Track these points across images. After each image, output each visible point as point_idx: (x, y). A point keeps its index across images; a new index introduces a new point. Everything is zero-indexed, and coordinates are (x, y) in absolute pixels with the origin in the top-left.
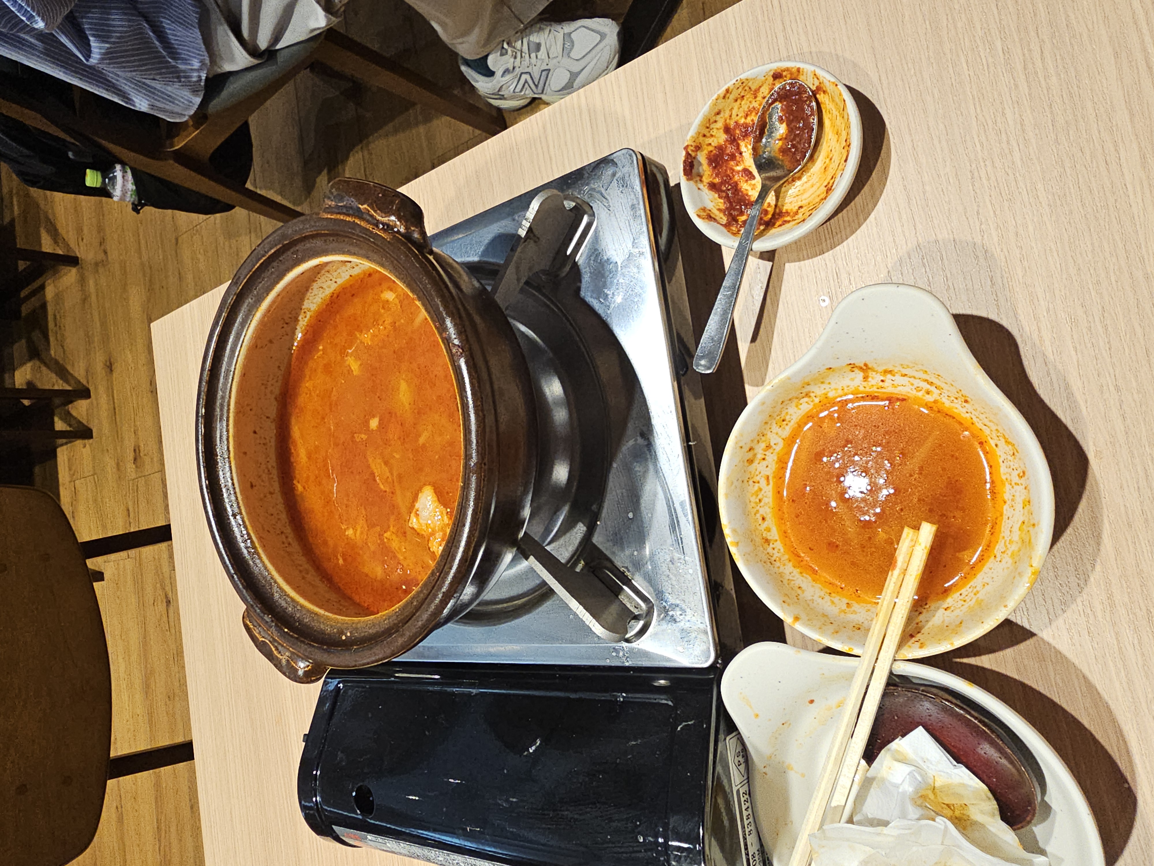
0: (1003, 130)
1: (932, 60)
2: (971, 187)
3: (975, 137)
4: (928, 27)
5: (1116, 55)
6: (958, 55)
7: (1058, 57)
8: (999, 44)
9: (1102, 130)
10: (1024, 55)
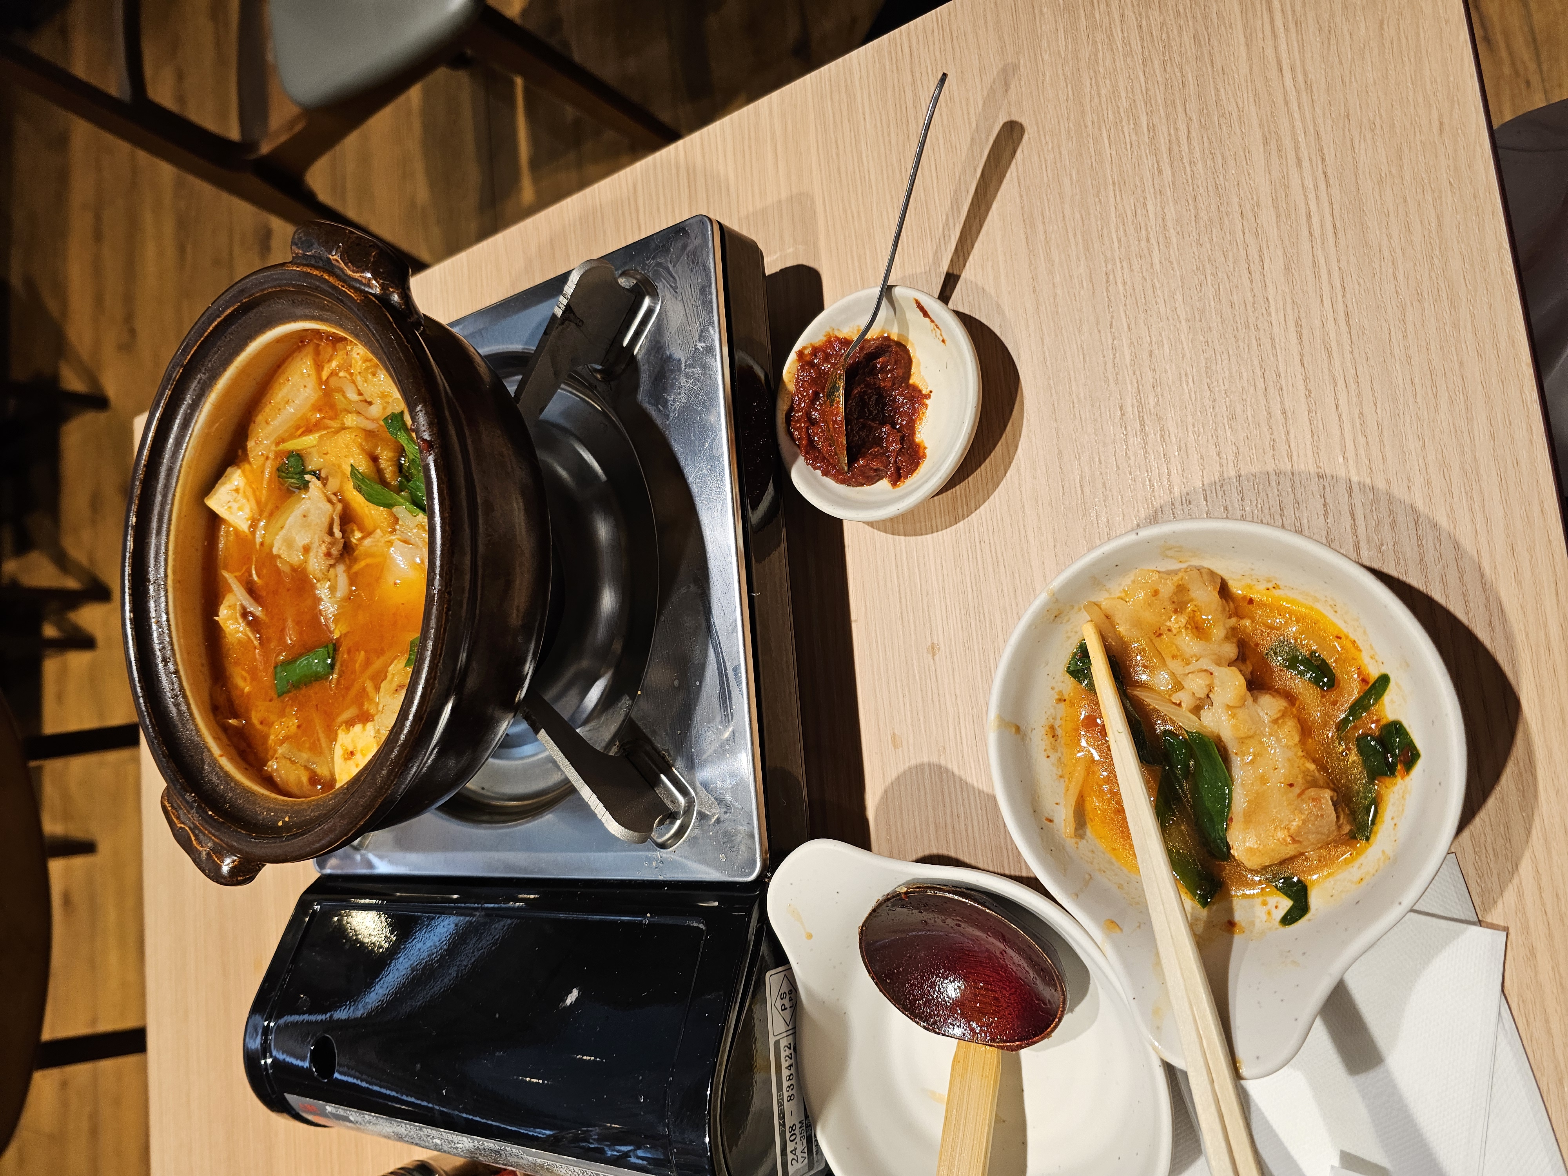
0: (1143, 225)
1: (1072, 134)
2: (1105, 294)
3: (1113, 231)
4: (1070, 93)
5: (1266, 142)
6: (1100, 129)
7: (1205, 139)
8: (1144, 119)
9: (1247, 231)
10: (1170, 134)
